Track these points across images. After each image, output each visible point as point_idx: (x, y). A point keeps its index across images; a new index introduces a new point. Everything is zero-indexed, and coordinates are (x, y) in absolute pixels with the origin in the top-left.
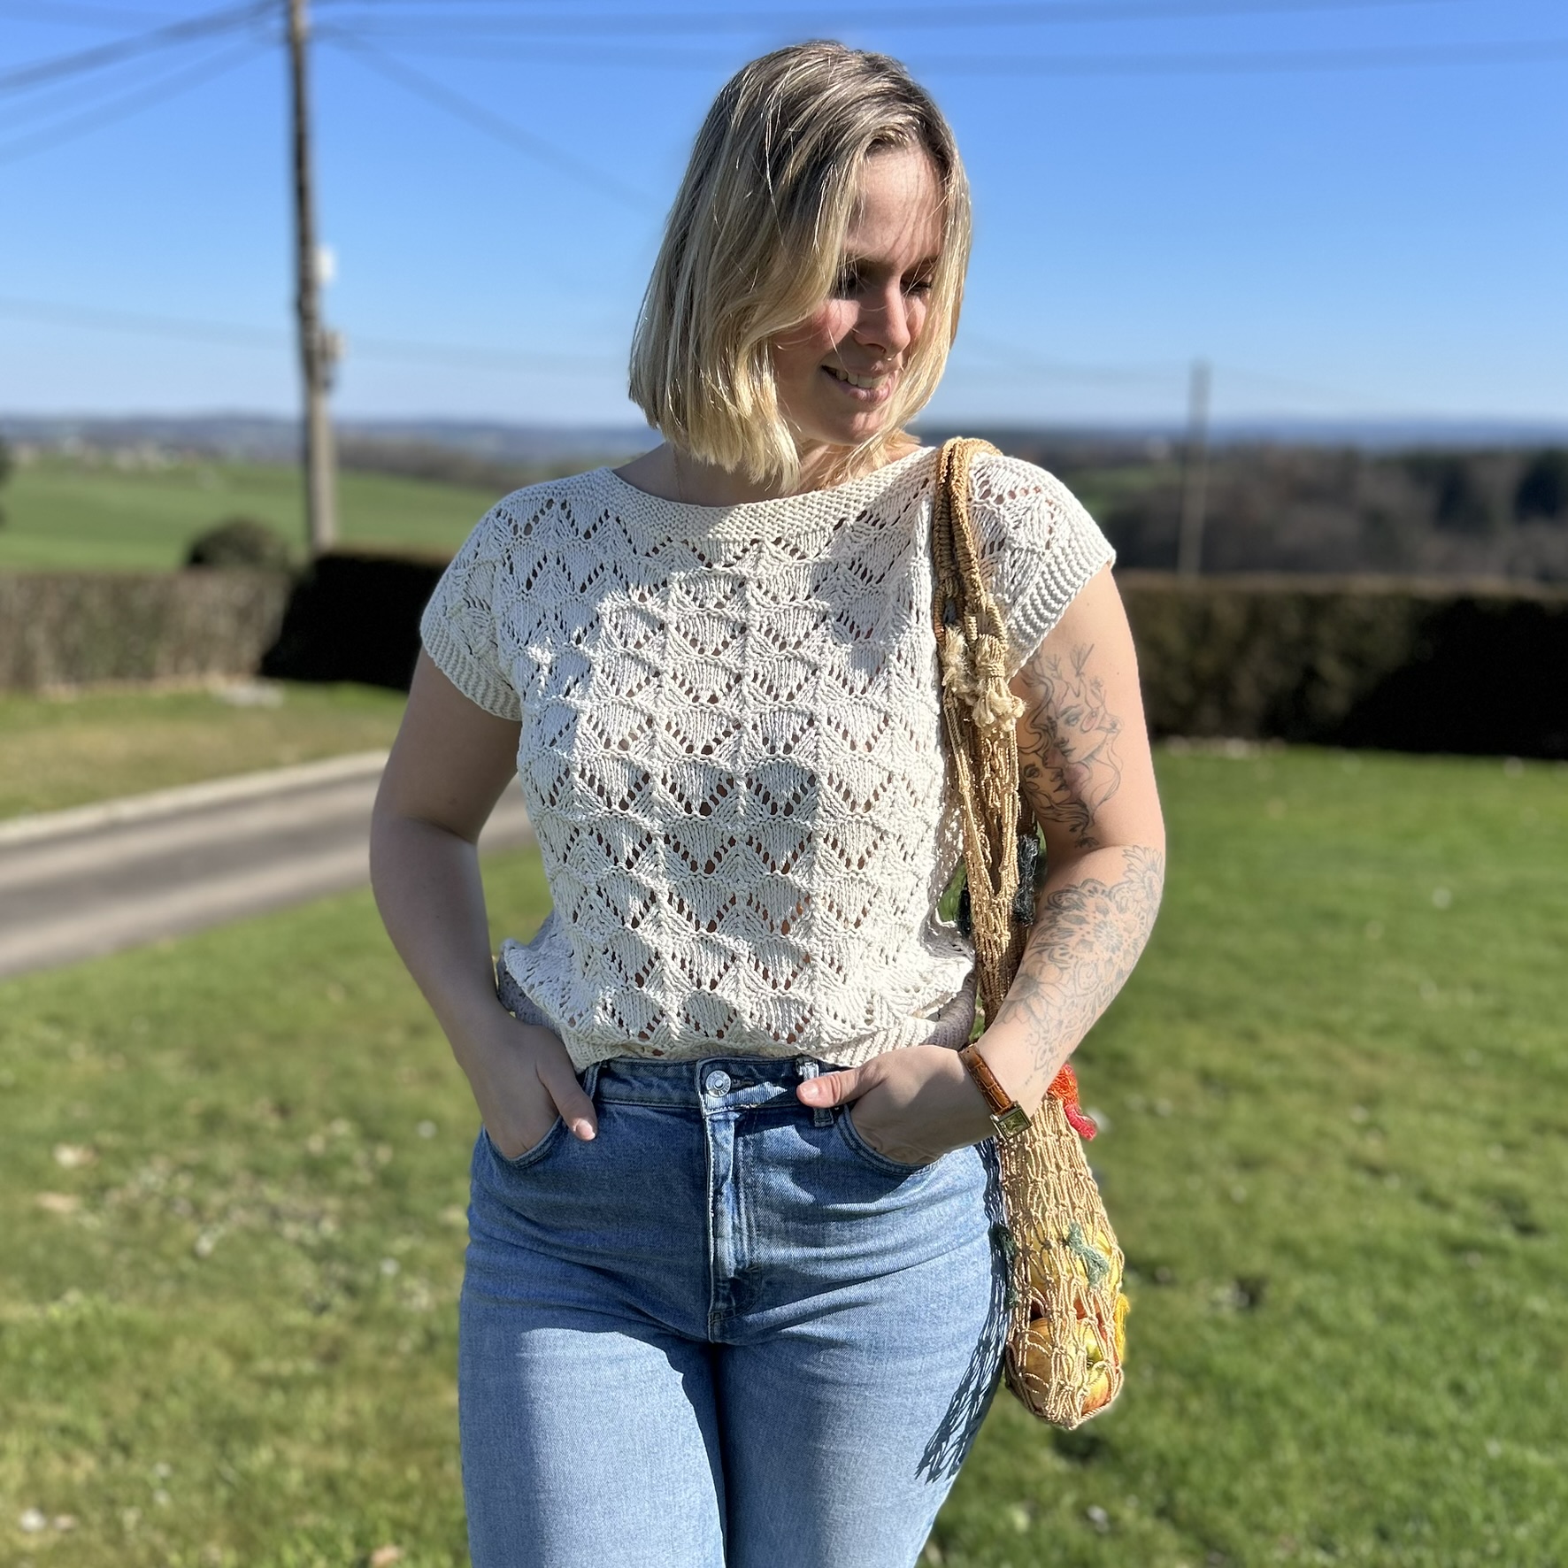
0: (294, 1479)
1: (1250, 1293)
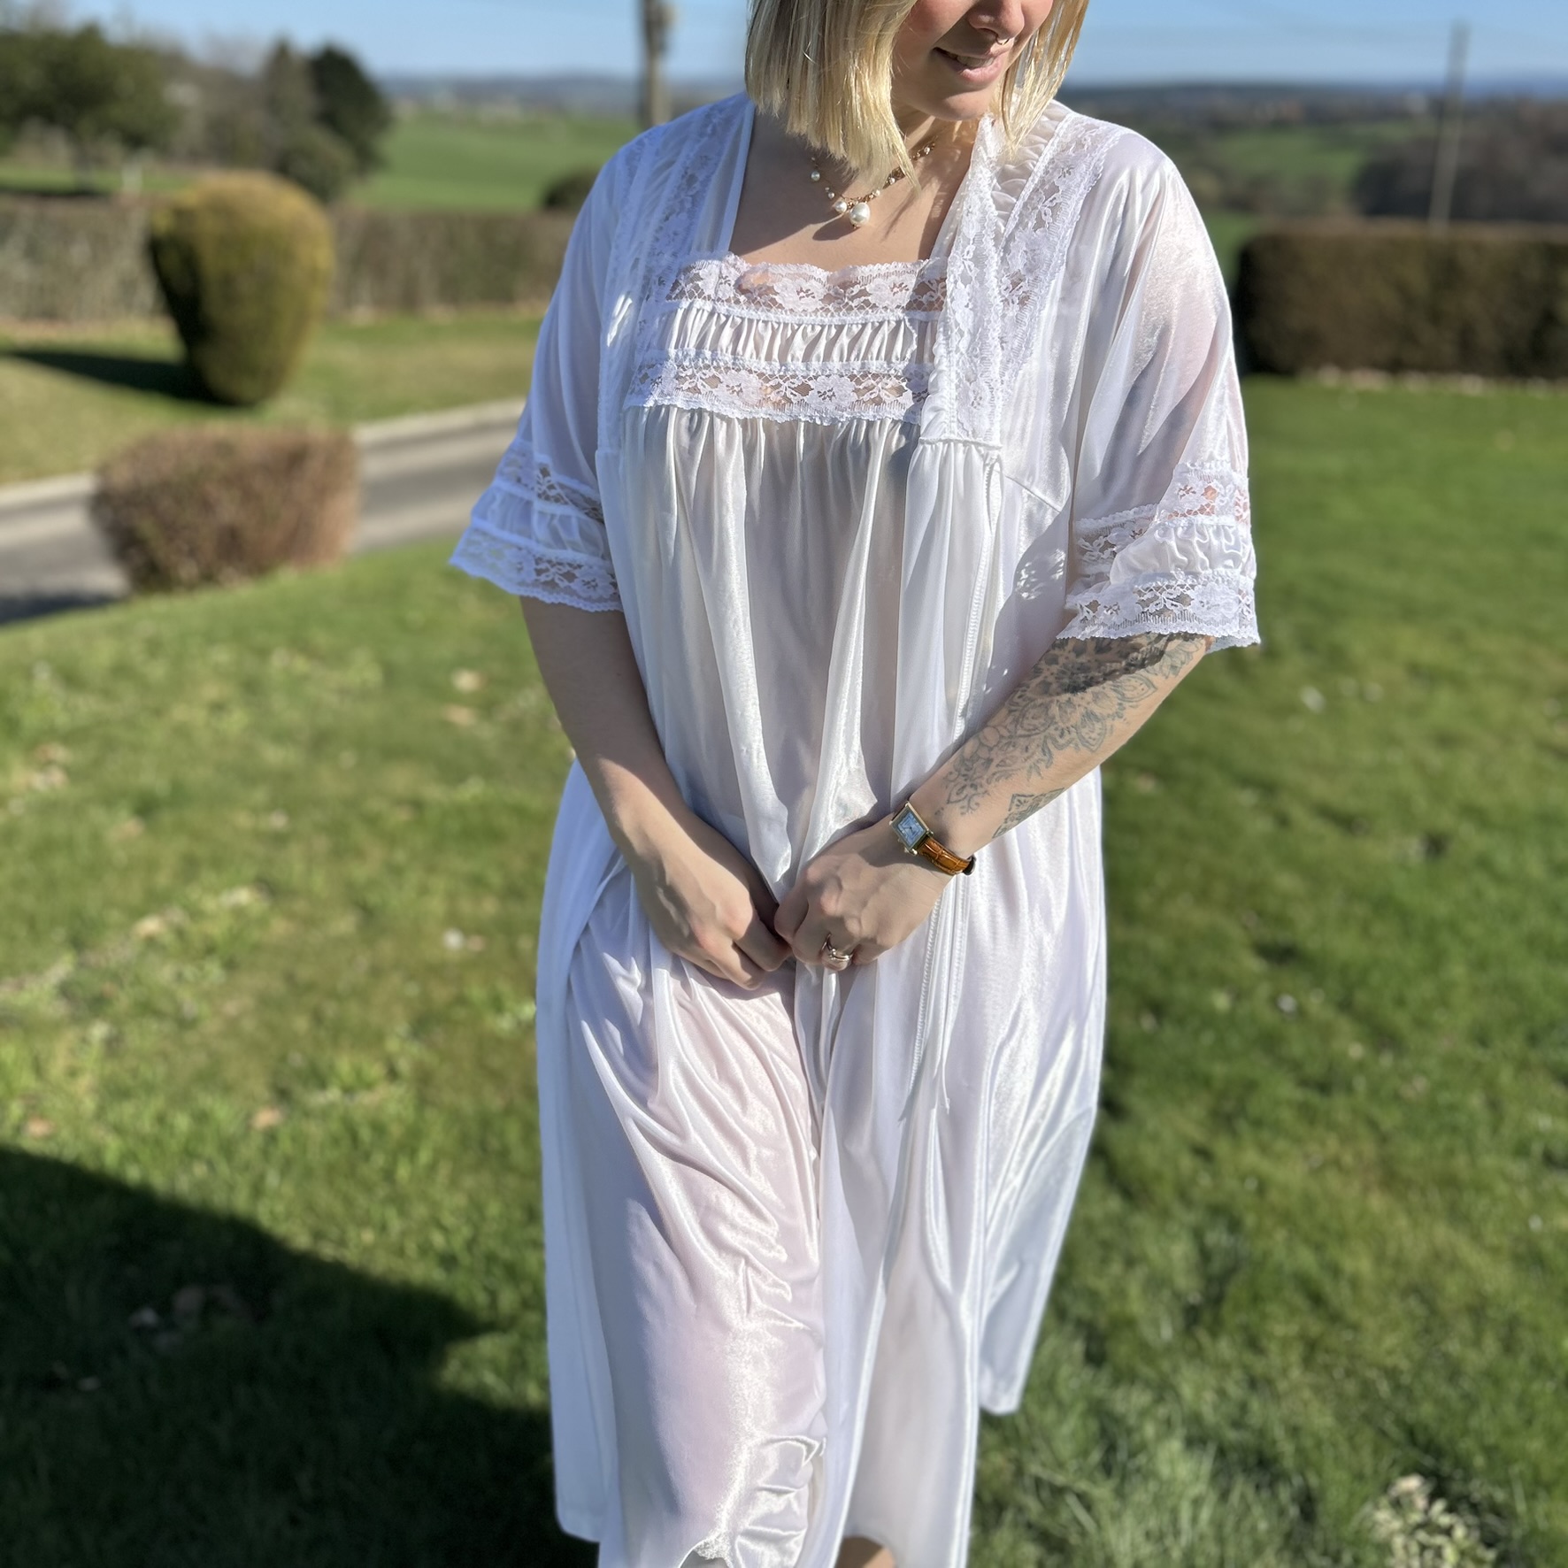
1: (1436, 845)
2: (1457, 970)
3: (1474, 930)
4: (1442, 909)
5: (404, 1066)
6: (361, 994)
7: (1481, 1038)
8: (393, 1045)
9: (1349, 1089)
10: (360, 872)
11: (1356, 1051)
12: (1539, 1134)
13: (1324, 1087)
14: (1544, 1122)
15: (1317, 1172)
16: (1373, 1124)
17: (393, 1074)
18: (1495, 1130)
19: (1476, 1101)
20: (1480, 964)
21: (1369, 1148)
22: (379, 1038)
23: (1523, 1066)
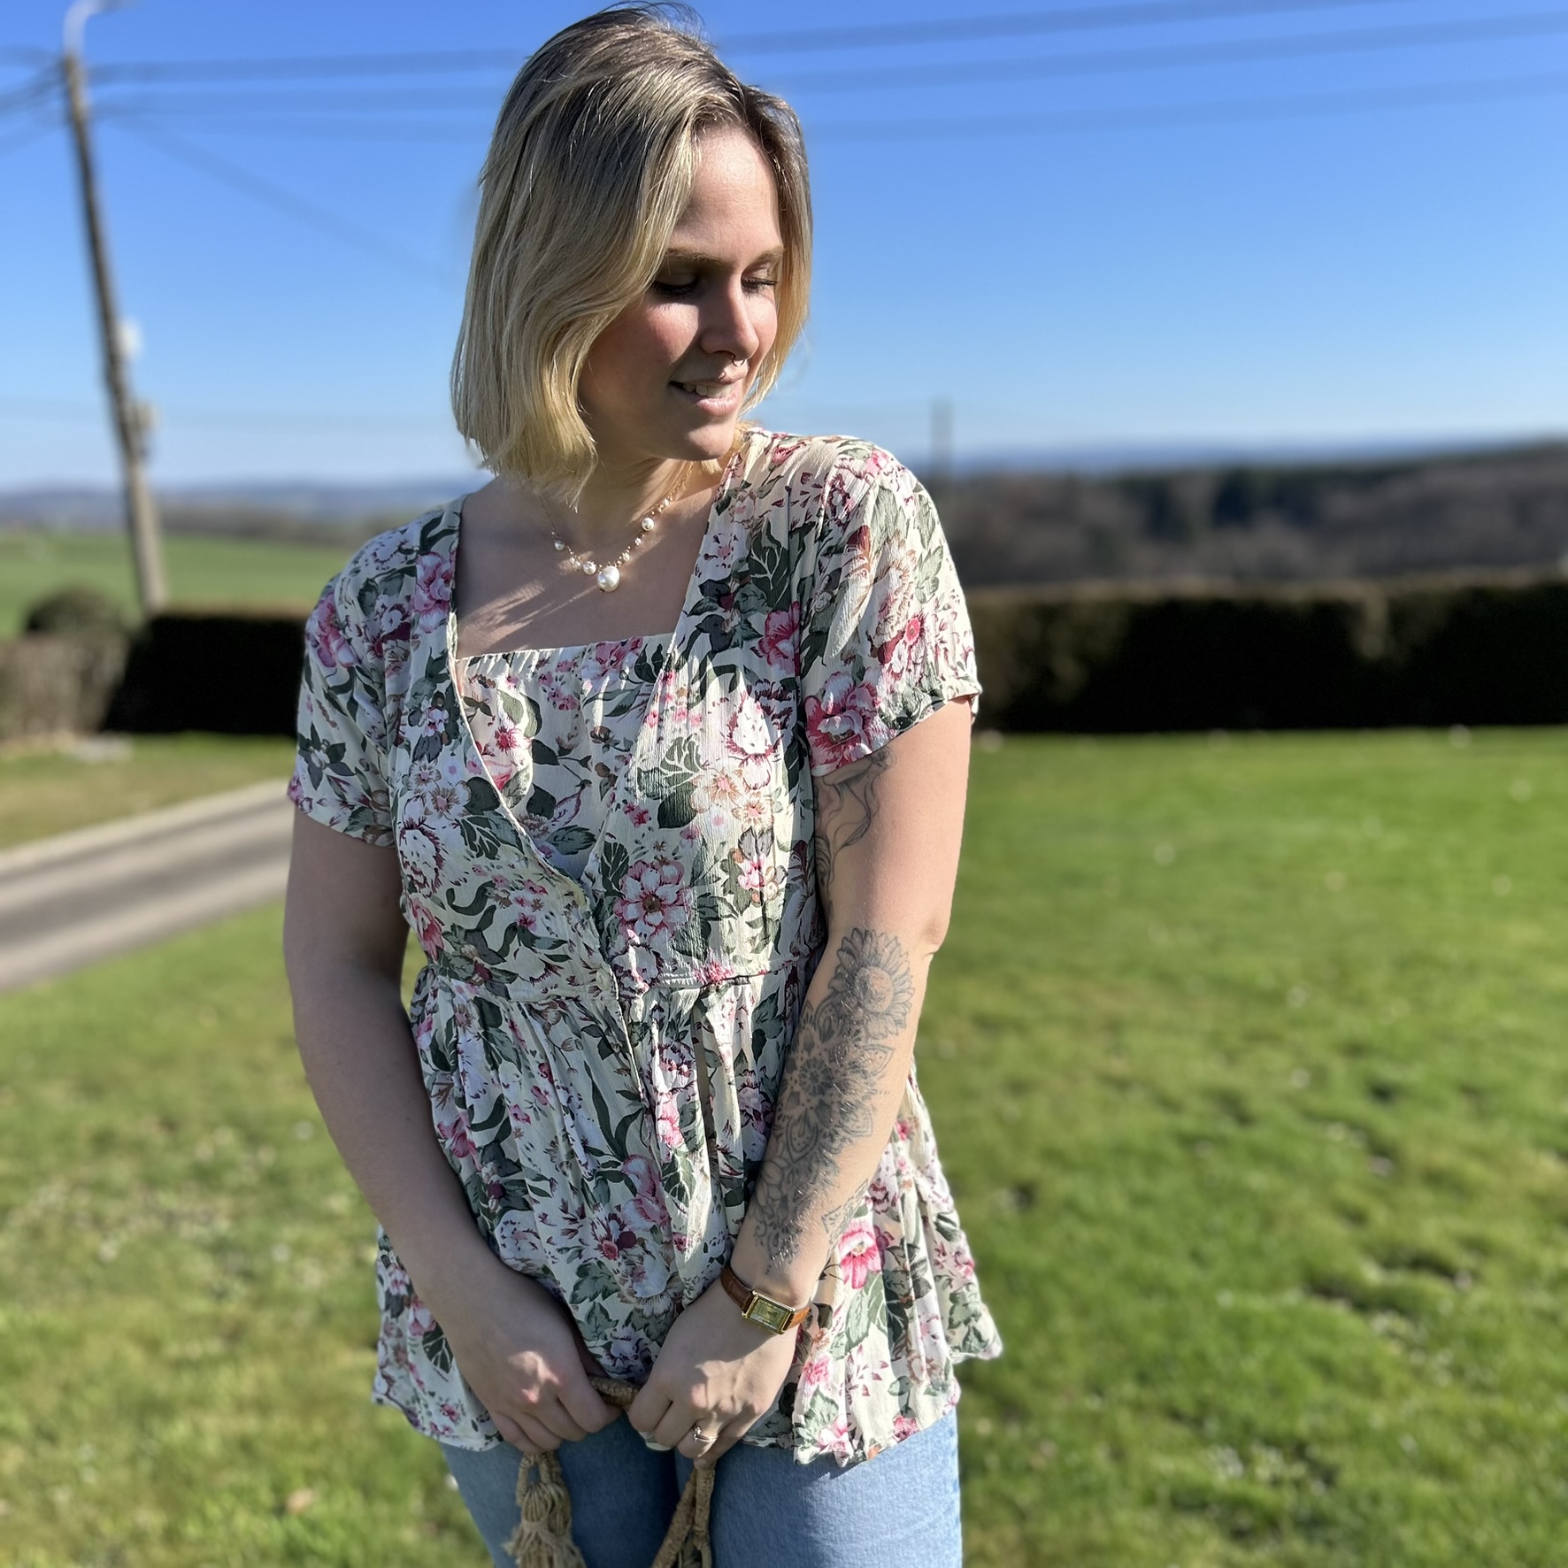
0: (211, 1446)
1: (1026, 1194)
2: (1064, 1322)
3: (1072, 1276)
4: (1040, 1259)
7: (1095, 1386)
11: (985, 1427)
12: (1163, 1478)
14: (1165, 1465)
18: (1124, 1482)
19: (1101, 1455)
20: (1082, 1310)
23: (1138, 1408)
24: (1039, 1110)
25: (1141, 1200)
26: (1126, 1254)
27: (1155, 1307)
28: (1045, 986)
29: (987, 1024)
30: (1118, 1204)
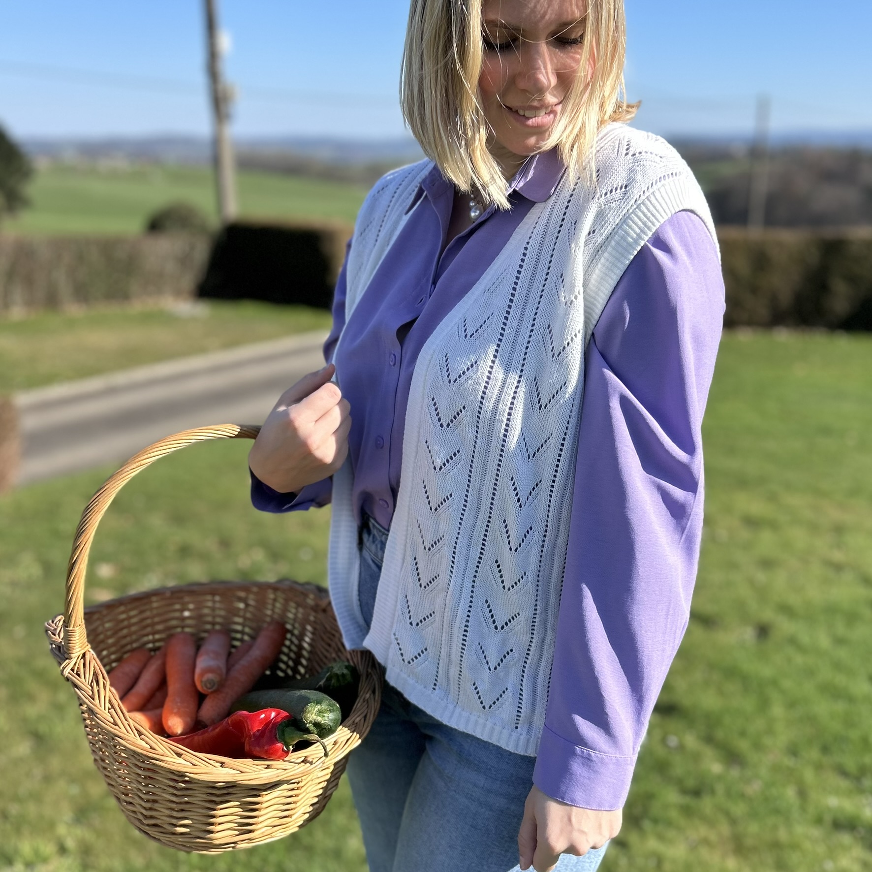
1: (763, 631)
3: (787, 684)
4: (766, 671)
5: (70, 843)
6: (37, 797)
7: (793, 751)
8: (62, 830)
9: (713, 792)
10: (32, 711)
11: (716, 768)
12: (829, 810)
13: (697, 793)
14: (833, 802)
15: (693, 848)
16: (727, 814)
17: (62, 850)
18: (803, 809)
19: (790, 793)
20: (791, 704)
21: (725, 829)
22: (51, 825)
23: (819, 767)
24: (779, 580)
25: (840, 641)
26: (826, 674)
27: (840, 707)
28: (795, 501)
29: (752, 522)
30: (824, 641)
